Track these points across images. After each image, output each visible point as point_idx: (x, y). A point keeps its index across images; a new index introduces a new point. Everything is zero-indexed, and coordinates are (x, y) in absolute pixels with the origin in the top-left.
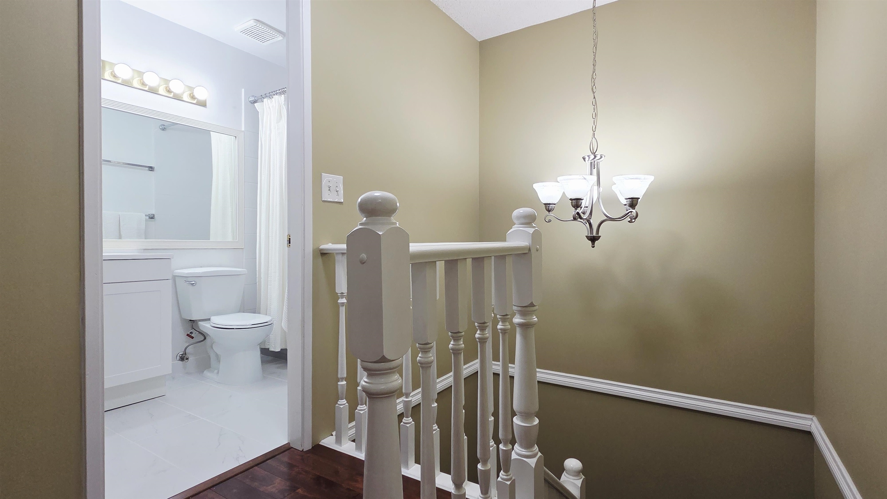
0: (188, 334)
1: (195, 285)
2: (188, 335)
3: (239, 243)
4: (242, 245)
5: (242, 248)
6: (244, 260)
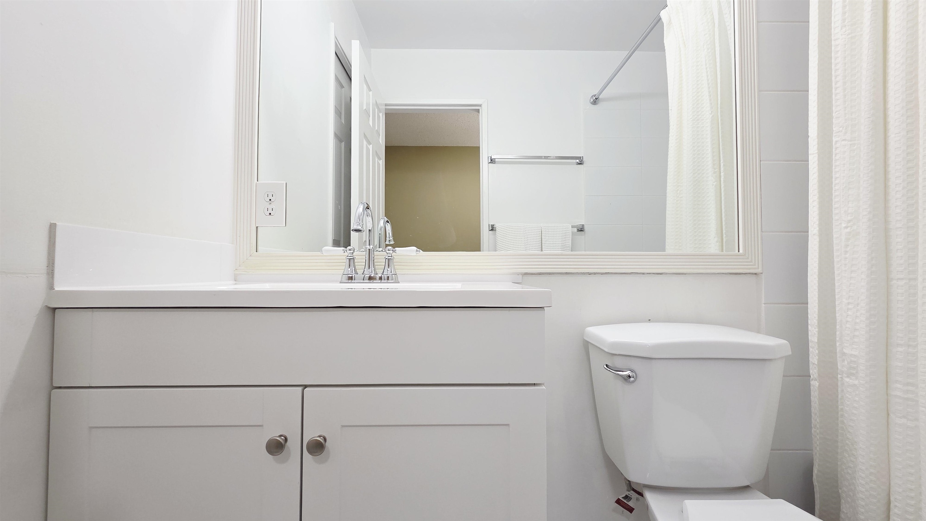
0: (619, 499)
1: (633, 382)
2: (618, 502)
3: (748, 258)
4: (755, 265)
5: (755, 272)
6: (763, 305)
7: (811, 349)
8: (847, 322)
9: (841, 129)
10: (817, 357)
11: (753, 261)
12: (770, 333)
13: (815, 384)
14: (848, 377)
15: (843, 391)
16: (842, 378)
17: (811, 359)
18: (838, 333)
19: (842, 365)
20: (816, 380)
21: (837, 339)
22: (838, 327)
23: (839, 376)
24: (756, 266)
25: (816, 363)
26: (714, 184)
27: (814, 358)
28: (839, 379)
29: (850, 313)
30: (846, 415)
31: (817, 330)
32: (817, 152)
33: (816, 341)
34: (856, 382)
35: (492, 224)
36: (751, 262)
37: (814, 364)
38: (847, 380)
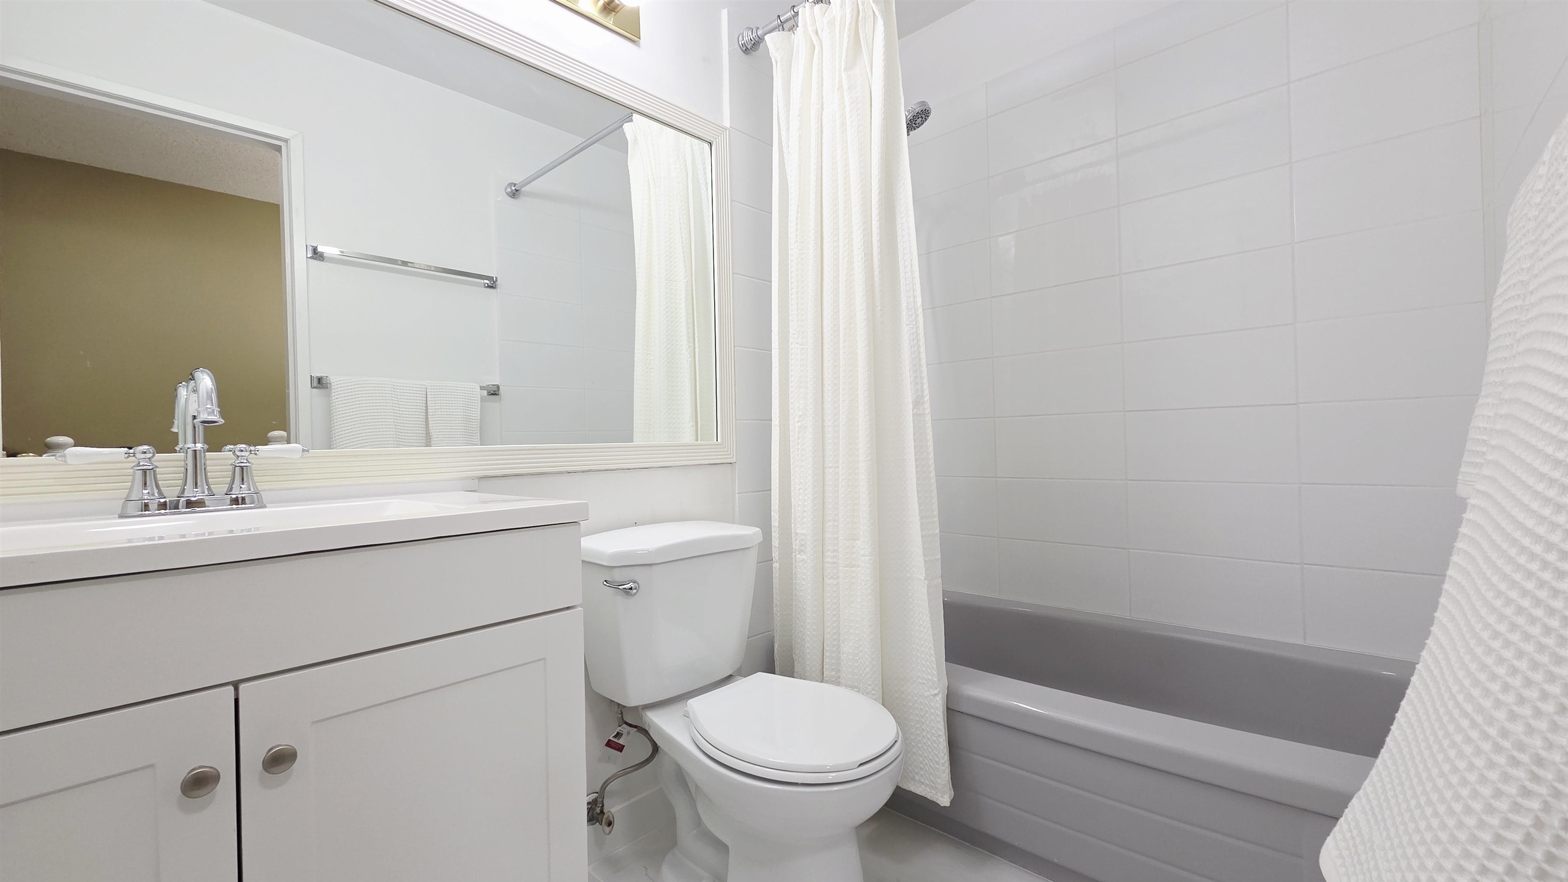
0: (609, 740)
1: (635, 594)
2: (609, 744)
3: (725, 448)
4: (730, 454)
5: (731, 462)
6: (737, 495)
7: (773, 534)
8: (799, 505)
9: (795, 331)
10: (778, 540)
11: (729, 451)
12: (743, 523)
13: (776, 565)
14: (799, 553)
15: (796, 567)
16: (795, 555)
17: (773, 543)
18: (792, 516)
19: (796, 545)
20: (777, 562)
21: (792, 521)
22: (792, 511)
23: (794, 554)
24: (731, 456)
25: (777, 546)
26: (689, 360)
27: (775, 543)
28: (794, 557)
29: (801, 497)
30: (798, 587)
31: (778, 515)
32: (778, 347)
33: (777, 525)
34: (804, 557)
35: (319, 375)
36: (728, 451)
37: (776, 547)
38: (798, 556)
